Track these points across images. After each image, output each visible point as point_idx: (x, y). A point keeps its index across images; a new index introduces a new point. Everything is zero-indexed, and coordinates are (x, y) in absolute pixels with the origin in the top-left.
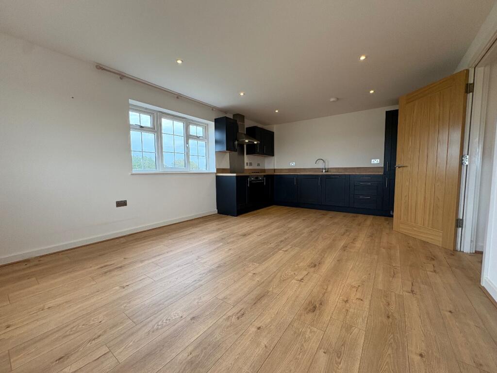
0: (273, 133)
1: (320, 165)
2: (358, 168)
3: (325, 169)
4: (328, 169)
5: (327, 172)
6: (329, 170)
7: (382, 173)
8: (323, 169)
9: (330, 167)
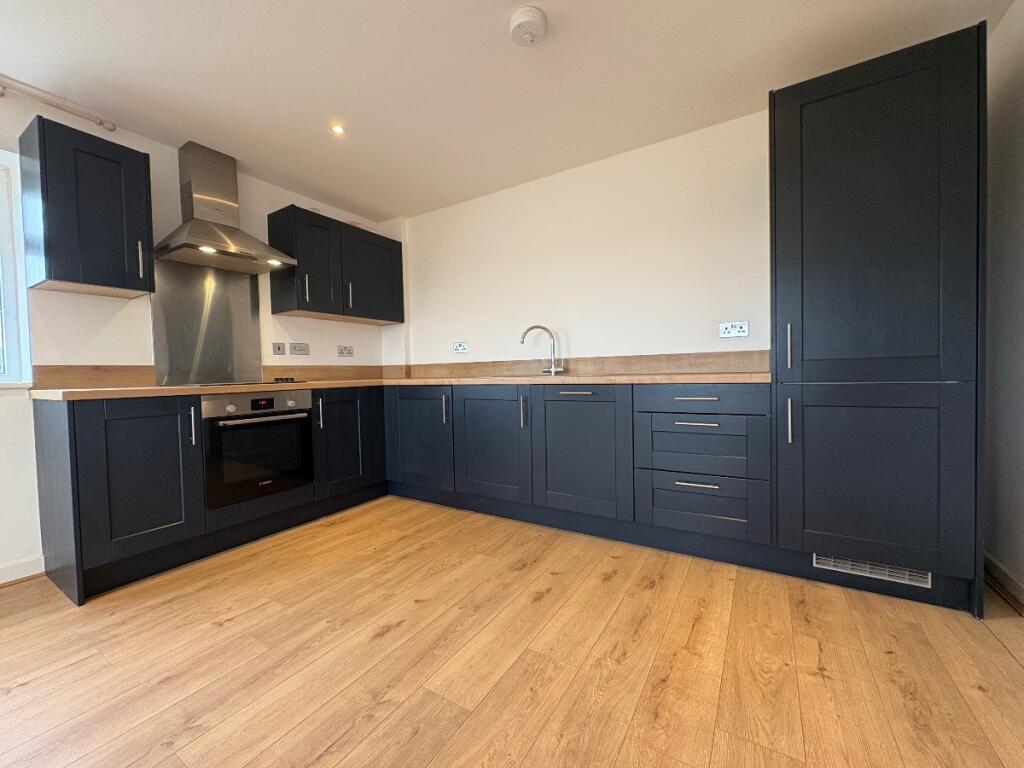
0: (399, 245)
1: (539, 350)
2: (669, 357)
3: (558, 362)
4: (566, 360)
5: (566, 371)
6: (572, 366)
7: (767, 378)
8: (550, 361)
9: (574, 355)
